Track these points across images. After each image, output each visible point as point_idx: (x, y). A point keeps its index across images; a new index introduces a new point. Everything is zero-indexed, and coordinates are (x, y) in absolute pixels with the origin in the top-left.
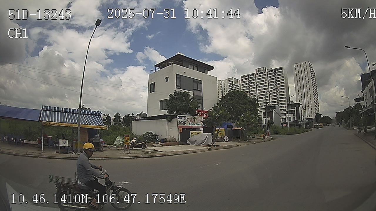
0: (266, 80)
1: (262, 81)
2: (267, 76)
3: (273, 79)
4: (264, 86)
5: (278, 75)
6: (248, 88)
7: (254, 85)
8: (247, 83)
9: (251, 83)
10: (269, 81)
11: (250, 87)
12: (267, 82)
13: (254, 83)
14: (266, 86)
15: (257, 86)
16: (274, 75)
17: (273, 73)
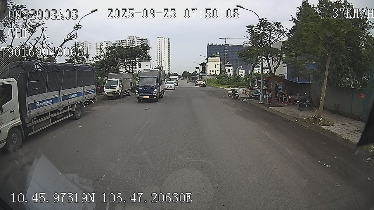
2: (135, 43)
5: (144, 43)
17: (140, 41)
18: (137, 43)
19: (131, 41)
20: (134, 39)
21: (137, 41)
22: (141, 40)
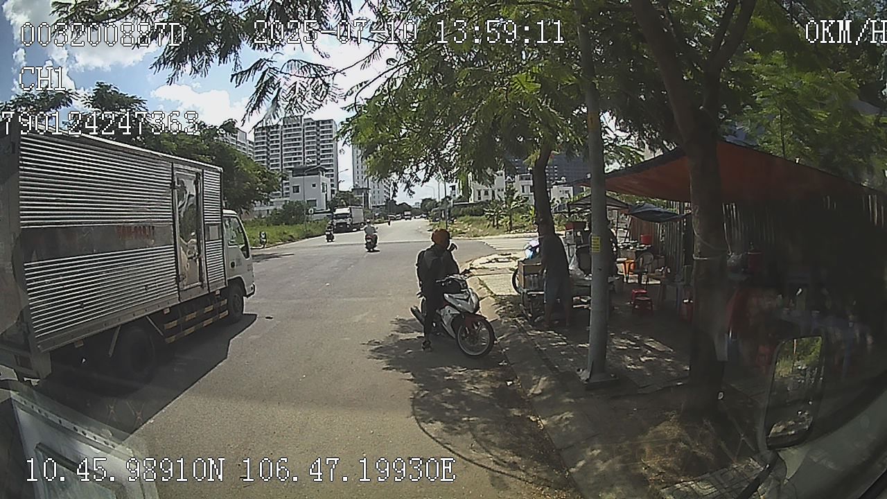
0: (300, 139)
1: (292, 140)
2: (302, 132)
3: (313, 138)
4: (295, 149)
5: (323, 132)
6: (265, 150)
7: (277, 146)
8: (265, 140)
9: (272, 142)
10: (306, 141)
11: (271, 149)
12: (302, 141)
13: (277, 141)
14: (300, 149)
15: (283, 148)
16: (315, 130)
17: (314, 128)
18: (306, 131)
19: (292, 128)
20: (299, 123)
21: (307, 126)
22: (315, 125)
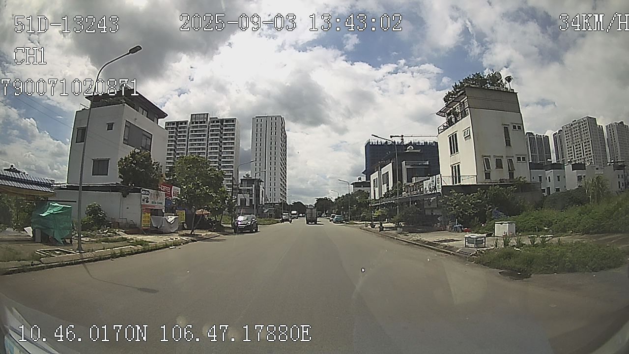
1: (198, 136)
2: (207, 129)
5: (226, 130)
8: (174, 135)
10: (210, 137)
12: (206, 138)
14: (204, 144)
15: (189, 143)
16: (219, 128)
17: (218, 126)
18: (210, 129)
19: (199, 125)
20: (205, 120)
21: (212, 124)
22: (219, 124)
